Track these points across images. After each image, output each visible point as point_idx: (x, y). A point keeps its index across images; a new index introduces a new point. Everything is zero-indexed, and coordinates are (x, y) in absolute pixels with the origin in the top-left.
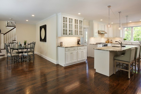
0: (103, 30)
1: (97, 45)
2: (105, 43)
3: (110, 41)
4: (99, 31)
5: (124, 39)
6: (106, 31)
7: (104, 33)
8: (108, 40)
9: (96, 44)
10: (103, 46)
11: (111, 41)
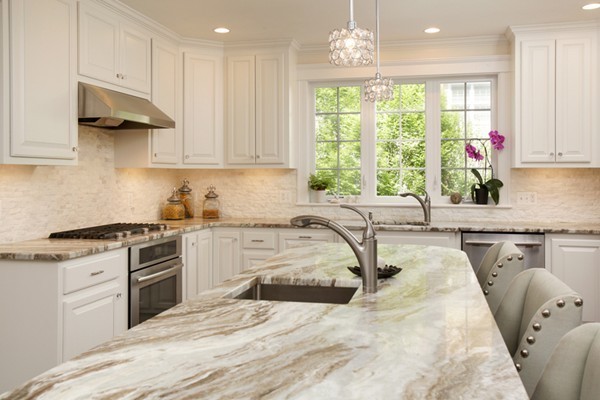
0: (135, 86)
1: (62, 265)
2: (153, 228)
3: (197, 199)
4: (84, 91)
5: (313, 177)
6: (165, 105)
7: (145, 120)
8: (183, 191)
9: (39, 258)
10: (135, 264)
11: (210, 206)
